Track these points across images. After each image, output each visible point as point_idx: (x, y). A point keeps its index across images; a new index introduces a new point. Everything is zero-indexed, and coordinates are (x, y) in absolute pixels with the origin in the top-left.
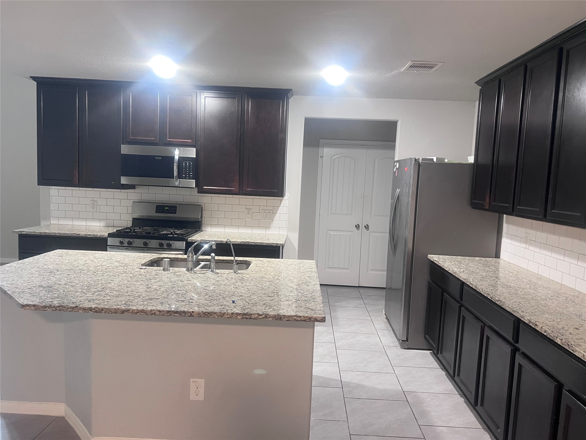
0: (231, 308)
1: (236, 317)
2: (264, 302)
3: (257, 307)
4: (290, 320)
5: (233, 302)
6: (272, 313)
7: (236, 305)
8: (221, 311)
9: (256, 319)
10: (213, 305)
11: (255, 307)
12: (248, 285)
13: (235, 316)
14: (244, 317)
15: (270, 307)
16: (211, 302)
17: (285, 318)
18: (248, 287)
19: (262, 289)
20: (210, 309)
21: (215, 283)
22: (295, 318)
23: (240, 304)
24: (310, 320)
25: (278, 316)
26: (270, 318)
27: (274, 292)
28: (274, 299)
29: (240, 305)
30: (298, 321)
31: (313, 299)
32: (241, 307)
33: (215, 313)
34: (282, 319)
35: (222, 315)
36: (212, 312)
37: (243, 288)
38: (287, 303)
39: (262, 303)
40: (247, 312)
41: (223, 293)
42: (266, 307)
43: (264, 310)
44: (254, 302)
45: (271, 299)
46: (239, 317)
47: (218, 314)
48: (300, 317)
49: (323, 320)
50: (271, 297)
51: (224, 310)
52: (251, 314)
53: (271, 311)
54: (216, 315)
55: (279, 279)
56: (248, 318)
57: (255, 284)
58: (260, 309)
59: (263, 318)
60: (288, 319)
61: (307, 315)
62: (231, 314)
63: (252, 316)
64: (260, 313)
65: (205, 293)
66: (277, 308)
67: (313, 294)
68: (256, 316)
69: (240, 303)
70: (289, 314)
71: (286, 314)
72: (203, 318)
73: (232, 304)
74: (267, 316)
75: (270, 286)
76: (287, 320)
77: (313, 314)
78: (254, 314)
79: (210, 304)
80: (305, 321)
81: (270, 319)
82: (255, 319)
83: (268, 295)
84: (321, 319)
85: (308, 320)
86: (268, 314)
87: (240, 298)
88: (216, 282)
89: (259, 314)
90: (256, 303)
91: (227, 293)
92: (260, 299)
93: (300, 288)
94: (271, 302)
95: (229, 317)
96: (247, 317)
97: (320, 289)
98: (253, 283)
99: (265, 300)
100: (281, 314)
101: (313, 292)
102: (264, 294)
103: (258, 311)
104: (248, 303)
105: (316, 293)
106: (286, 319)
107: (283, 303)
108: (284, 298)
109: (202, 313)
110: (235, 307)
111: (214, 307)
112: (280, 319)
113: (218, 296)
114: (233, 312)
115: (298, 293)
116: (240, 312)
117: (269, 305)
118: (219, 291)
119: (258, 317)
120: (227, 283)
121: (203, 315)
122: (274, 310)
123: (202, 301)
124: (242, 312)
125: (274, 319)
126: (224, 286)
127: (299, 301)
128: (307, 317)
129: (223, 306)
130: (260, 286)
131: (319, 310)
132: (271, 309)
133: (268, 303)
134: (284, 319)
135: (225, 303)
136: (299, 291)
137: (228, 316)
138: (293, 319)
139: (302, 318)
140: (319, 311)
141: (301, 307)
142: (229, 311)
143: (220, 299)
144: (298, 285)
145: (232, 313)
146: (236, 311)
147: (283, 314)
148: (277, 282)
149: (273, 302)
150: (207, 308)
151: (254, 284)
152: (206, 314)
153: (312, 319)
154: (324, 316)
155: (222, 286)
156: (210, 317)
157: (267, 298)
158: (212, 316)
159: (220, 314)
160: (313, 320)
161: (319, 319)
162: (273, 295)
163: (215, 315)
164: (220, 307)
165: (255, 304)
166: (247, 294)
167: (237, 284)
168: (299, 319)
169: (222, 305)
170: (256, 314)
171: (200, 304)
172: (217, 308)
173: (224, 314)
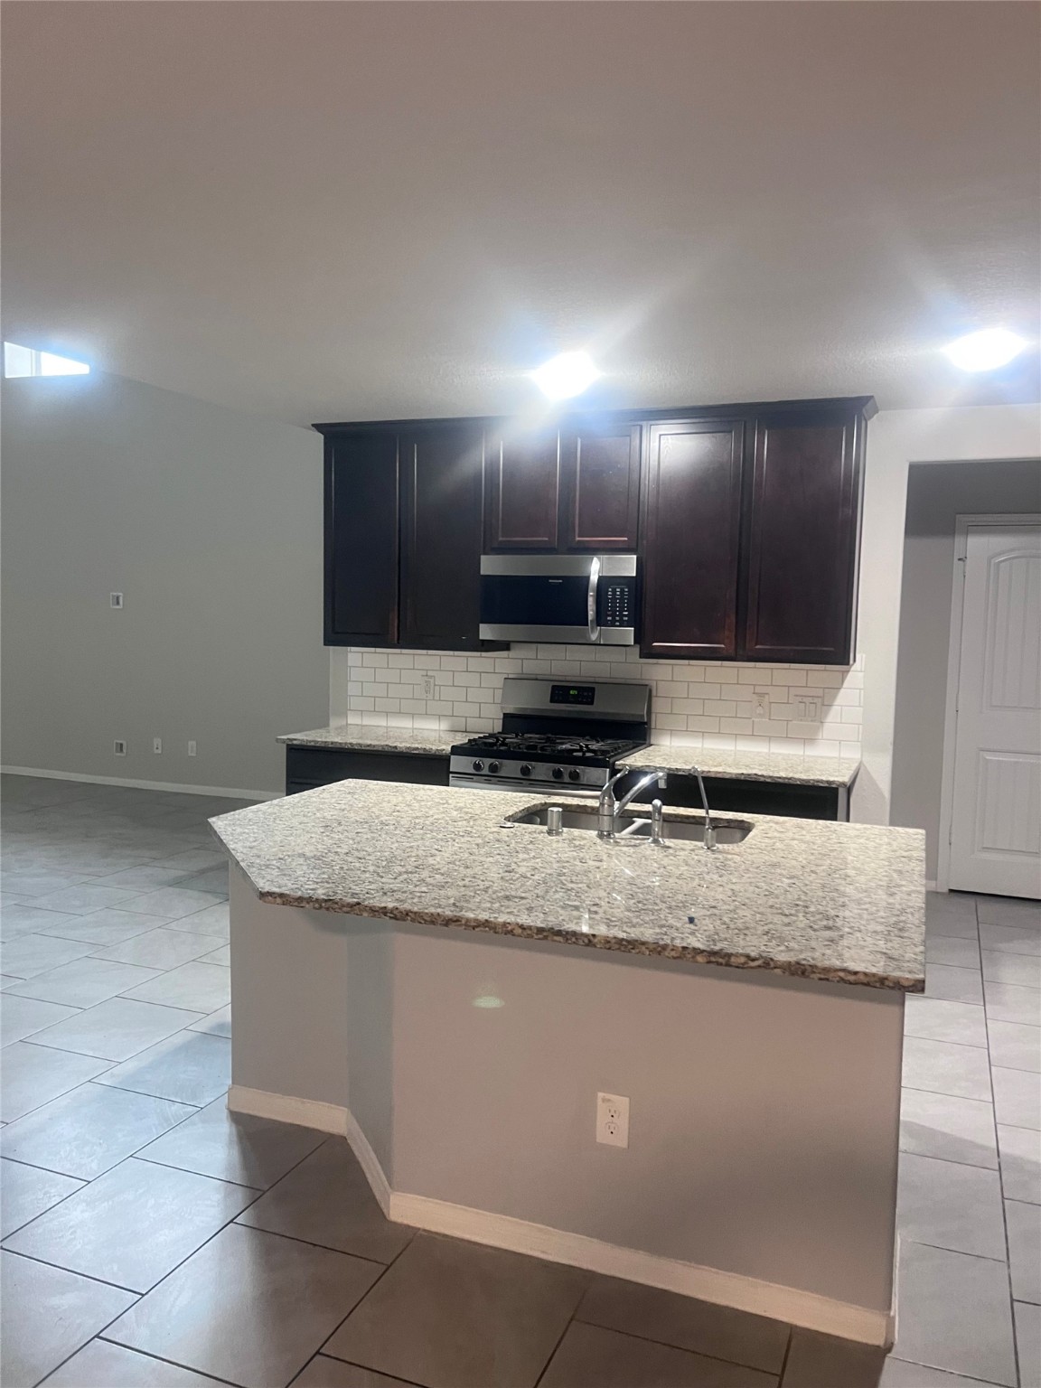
0: (682, 933)
1: (693, 957)
2: (766, 928)
3: (748, 939)
4: (827, 979)
5: (691, 920)
6: (782, 957)
7: (696, 928)
8: (658, 939)
9: (742, 968)
10: (642, 922)
11: (742, 937)
12: (734, 881)
13: (689, 956)
14: (713, 959)
15: (782, 940)
16: (638, 917)
17: (814, 972)
18: (734, 887)
19: (767, 893)
20: (634, 933)
21: (656, 870)
22: (842, 974)
23: (706, 928)
24: (882, 983)
25: (798, 966)
26: (775, 968)
27: (797, 905)
28: (794, 922)
29: (705, 930)
30: (851, 983)
31: (900, 930)
32: (707, 933)
33: (643, 943)
34: (807, 974)
35: (658, 950)
36: (637, 941)
37: (721, 889)
38: (828, 934)
39: (760, 929)
40: (721, 950)
41: (670, 895)
42: (770, 941)
43: (763, 948)
44: (741, 926)
45: (786, 920)
46: (700, 959)
47: (651, 947)
48: (856, 973)
49: (918, 987)
50: (786, 915)
51: (665, 937)
52: (729, 955)
53: (782, 951)
54: (647, 948)
55: (816, 873)
56: (721, 964)
57: (753, 880)
58: (752, 945)
59: (759, 966)
60: (822, 976)
61: (874, 970)
62: (680, 949)
63: (733, 959)
64: (753, 954)
65: (630, 892)
66: (796, 947)
67: (903, 918)
68: (742, 960)
69: (708, 925)
70: (827, 963)
71: (819, 964)
72: (618, 952)
73: (688, 925)
74: (768, 964)
75: (791, 889)
76: (821, 979)
77: (890, 969)
78: (737, 955)
79: (635, 921)
80: (867, 984)
81: (778, 971)
82: (737, 967)
83: (780, 911)
84: (911, 984)
85: (878, 985)
86: (772, 959)
87: (709, 913)
88: (659, 868)
89: (748, 957)
90: (747, 928)
91: (680, 897)
92: (758, 919)
93: (868, 900)
94: (786, 928)
95: (675, 955)
96: (720, 960)
97: (924, 906)
98: (749, 878)
99: (771, 923)
100: (804, 962)
101: (903, 911)
102: (771, 907)
103: (746, 948)
104: (725, 926)
105: (910, 916)
106: (819, 975)
107: (817, 933)
108: (819, 922)
109: (614, 941)
110: (693, 933)
111: (642, 929)
112: (803, 973)
113: (658, 901)
114: (685, 945)
115: (859, 911)
116: (701, 947)
117: (779, 937)
118: (661, 892)
119: (745, 963)
120: (685, 873)
121: (617, 946)
122: (789, 949)
123: (619, 910)
124: (709, 946)
125: (787, 973)
126: (677, 881)
127: (860, 931)
128: (874, 975)
129: (665, 929)
130: (765, 887)
131: (908, 961)
132: (782, 948)
133: (776, 931)
134: (813, 976)
135: (671, 921)
136: (863, 907)
137: (673, 954)
138: (838, 979)
139: (862, 977)
140: (908, 964)
141: (863, 948)
142: (678, 943)
143: (660, 910)
144: (866, 892)
145: (684, 948)
146: (696, 942)
147: (812, 962)
148: (811, 879)
149: (789, 928)
150: (628, 930)
151: (749, 880)
152: (624, 943)
153: (887, 983)
154: (921, 976)
155: (671, 880)
156: (633, 951)
157: (778, 919)
158: (637, 951)
159: (655, 946)
160: (891, 985)
161: (906, 984)
162: (793, 912)
163: (643, 948)
164: (658, 930)
165: (744, 931)
166: (729, 905)
167: (707, 877)
168: (852, 978)
169: (661, 926)
170: (742, 955)
171: (613, 919)
172: (651, 931)
173: (665, 947)
